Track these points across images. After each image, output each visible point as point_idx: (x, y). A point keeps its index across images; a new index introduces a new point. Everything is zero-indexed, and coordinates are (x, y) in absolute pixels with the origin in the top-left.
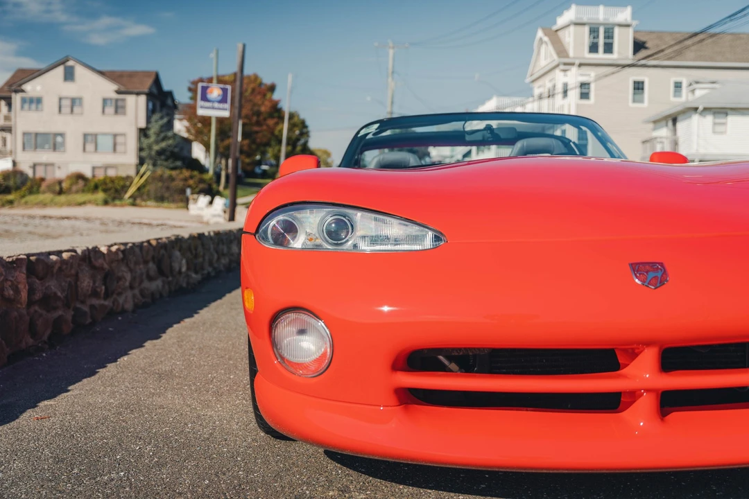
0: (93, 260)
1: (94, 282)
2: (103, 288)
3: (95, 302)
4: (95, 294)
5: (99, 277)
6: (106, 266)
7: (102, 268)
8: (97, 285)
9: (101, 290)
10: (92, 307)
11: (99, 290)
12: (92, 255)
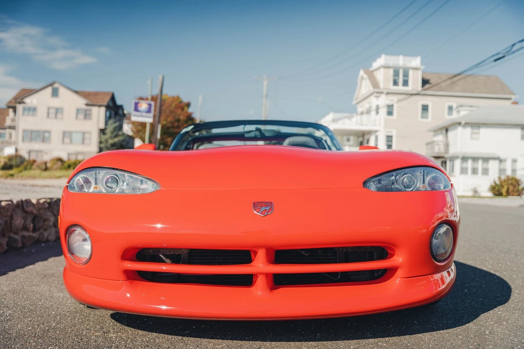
0: (25, 207)
1: (25, 221)
2: (32, 225)
3: (26, 234)
4: (25, 228)
5: (30, 219)
6: (34, 211)
7: (32, 213)
8: (27, 223)
9: (30, 226)
10: (23, 237)
11: (28, 226)
12: (25, 204)
